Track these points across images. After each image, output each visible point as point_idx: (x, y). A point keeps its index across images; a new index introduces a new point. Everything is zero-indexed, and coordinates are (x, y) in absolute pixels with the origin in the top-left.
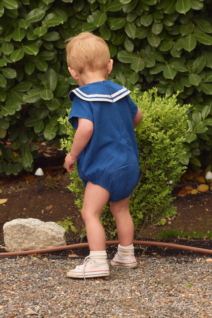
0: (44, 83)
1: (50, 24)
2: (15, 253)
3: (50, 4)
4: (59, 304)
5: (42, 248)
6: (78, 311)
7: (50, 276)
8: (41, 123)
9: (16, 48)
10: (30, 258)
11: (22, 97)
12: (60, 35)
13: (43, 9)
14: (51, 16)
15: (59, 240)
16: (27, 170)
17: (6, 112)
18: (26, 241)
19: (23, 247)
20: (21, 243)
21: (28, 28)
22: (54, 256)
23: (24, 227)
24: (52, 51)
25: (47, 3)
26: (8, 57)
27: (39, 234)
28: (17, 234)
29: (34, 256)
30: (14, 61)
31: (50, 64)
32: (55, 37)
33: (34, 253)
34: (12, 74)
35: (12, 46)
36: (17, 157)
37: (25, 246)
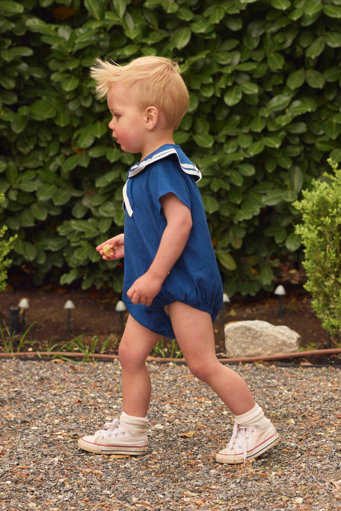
0: (287, 183)
1: (296, 112)
2: (239, 359)
3: (296, 89)
4: (279, 400)
5: (270, 355)
6: (301, 407)
7: (274, 378)
8: (284, 232)
9: (254, 141)
10: (255, 365)
11: (261, 199)
12: (308, 127)
13: (289, 95)
14: (297, 103)
15: (290, 346)
16: (267, 289)
17: (241, 216)
18: (251, 346)
19: (247, 354)
20: (245, 348)
21: (270, 117)
22: (283, 364)
23: (249, 329)
24: (298, 145)
25: (293, 88)
26: (245, 150)
27: (267, 338)
28: (241, 338)
29: (260, 363)
30: (252, 154)
31: (295, 161)
32: (301, 128)
33: (260, 360)
34: (250, 171)
35: (250, 138)
36: (255, 274)
37: (250, 352)
